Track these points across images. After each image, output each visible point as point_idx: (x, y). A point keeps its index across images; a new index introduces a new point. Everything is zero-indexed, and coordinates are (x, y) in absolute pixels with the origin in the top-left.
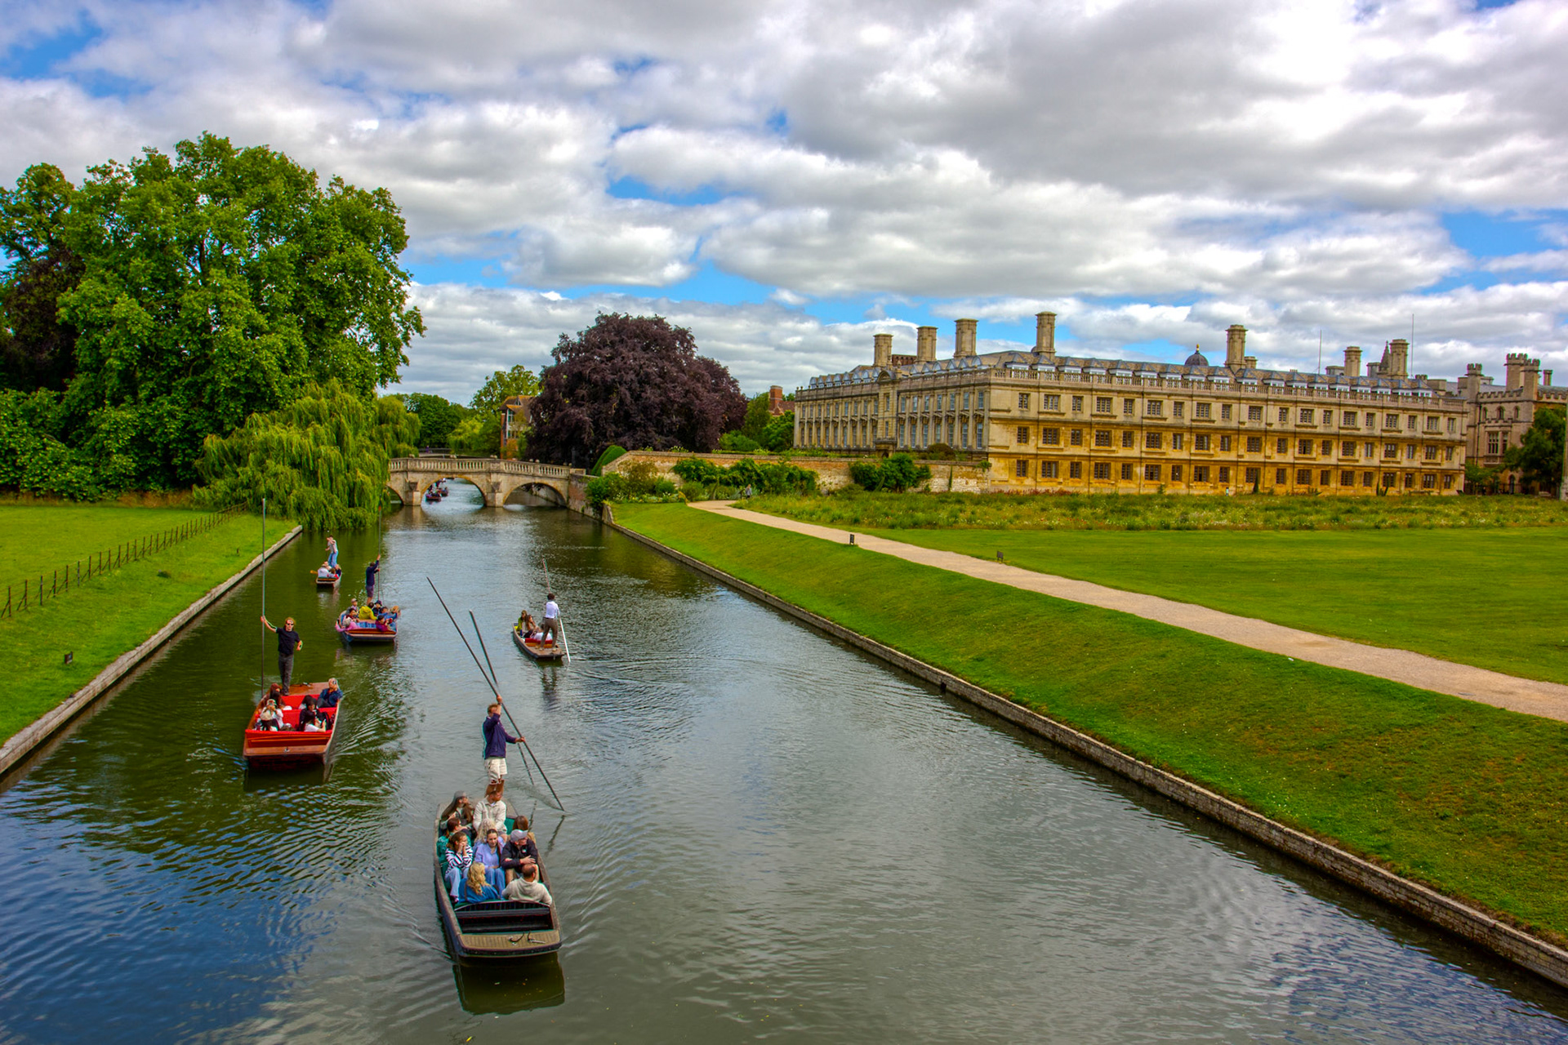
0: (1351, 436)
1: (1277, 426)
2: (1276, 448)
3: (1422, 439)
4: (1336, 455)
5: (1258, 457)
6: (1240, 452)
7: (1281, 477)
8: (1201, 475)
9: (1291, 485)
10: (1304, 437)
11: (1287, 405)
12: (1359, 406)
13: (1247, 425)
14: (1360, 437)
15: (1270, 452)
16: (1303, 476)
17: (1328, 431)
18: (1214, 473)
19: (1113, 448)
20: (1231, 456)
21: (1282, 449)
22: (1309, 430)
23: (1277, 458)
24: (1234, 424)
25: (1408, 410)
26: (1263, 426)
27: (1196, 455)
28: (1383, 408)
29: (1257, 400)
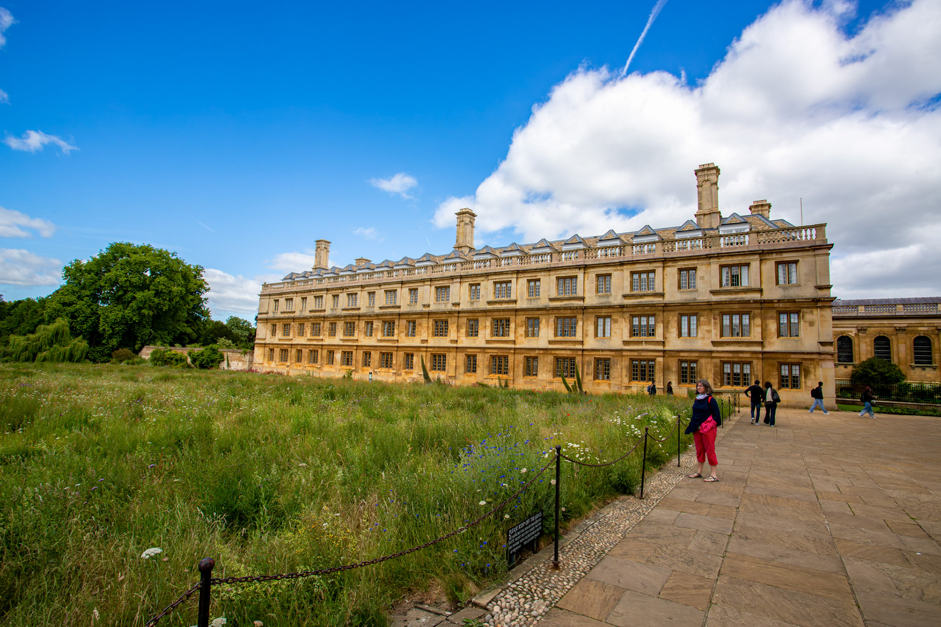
0: (565, 308)
1: (465, 306)
2: (463, 331)
3: (709, 303)
4: (546, 335)
5: (443, 342)
6: (424, 336)
7: (471, 365)
8: (386, 360)
9: (483, 375)
10: (497, 315)
11: (478, 280)
12: (579, 267)
13: (433, 308)
14: (584, 309)
15: (457, 336)
16: (499, 364)
17: (534, 305)
18: (398, 359)
19: (321, 337)
20: (415, 342)
21: (473, 331)
22: (504, 306)
23: (465, 341)
24: (419, 308)
25: (674, 260)
26: (449, 307)
27: (381, 341)
28: (622, 264)
29: (442, 279)
